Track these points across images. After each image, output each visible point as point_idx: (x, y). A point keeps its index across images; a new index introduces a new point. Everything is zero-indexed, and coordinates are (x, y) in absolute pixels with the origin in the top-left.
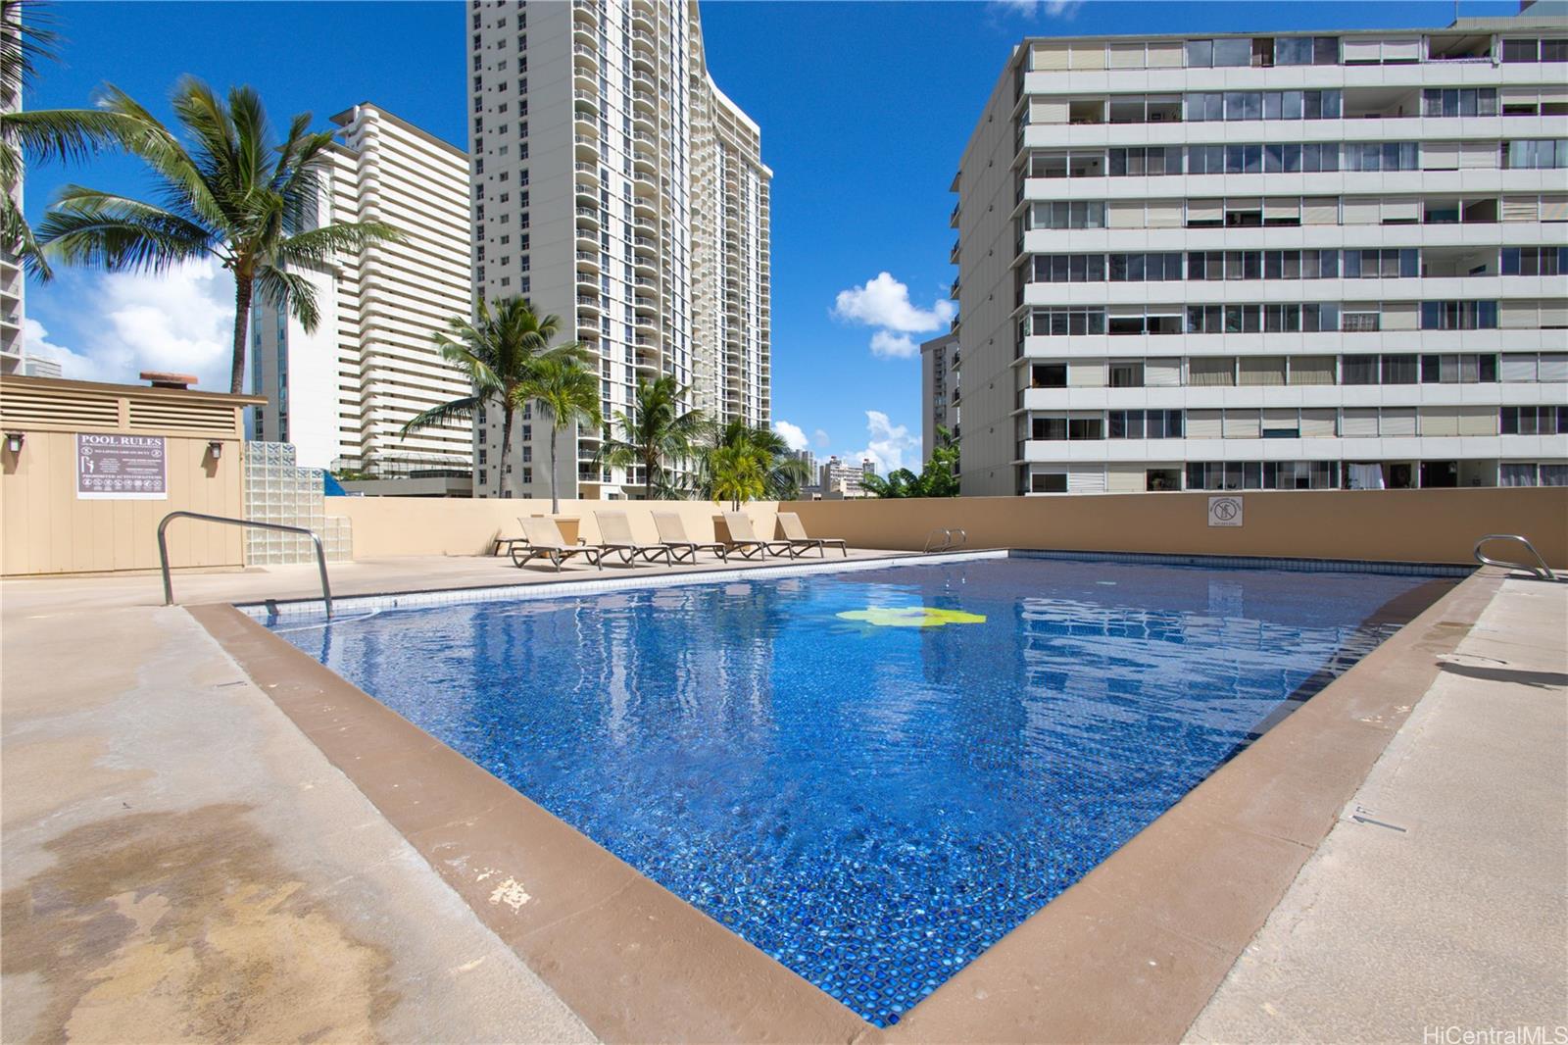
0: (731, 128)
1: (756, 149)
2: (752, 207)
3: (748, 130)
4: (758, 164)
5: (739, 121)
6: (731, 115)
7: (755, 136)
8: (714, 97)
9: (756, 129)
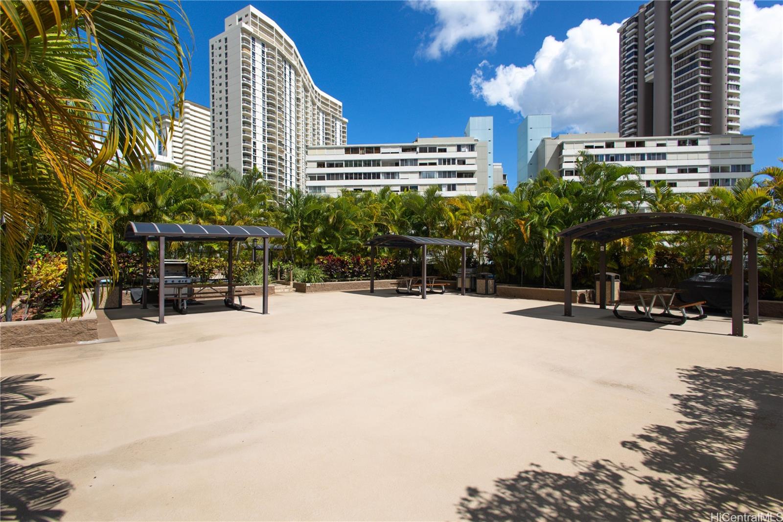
0: (328, 105)
1: (340, 112)
2: (338, 136)
3: (336, 105)
4: (341, 118)
5: (332, 102)
6: (327, 100)
7: (340, 107)
8: (319, 94)
9: (340, 104)
